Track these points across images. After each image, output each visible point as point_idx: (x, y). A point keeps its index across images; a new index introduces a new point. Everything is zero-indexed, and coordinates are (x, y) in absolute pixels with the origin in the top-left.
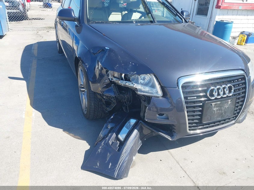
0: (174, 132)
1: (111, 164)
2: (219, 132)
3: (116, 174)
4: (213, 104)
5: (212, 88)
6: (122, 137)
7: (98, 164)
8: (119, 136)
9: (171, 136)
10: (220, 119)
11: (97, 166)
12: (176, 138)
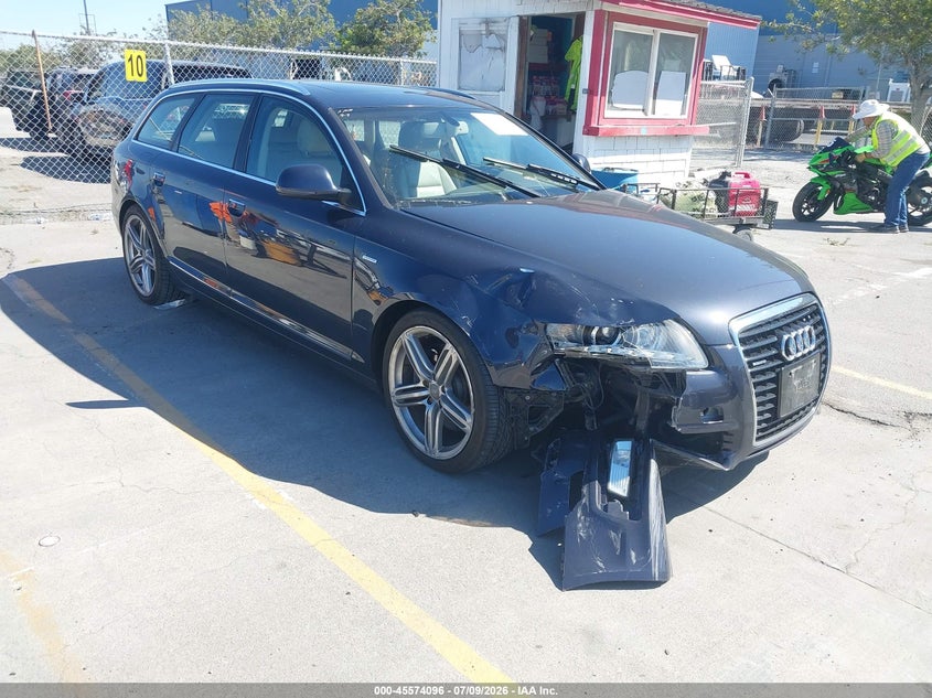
0: (727, 450)
1: (633, 554)
2: (773, 452)
3: (656, 571)
4: (793, 371)
5: (786, 337)
6: (620, 486)
7: (601, 565)
8: (612, 487)
9: (724, 461)
10: (802, 404)
11: (601, 569)
12: (734, 464)
